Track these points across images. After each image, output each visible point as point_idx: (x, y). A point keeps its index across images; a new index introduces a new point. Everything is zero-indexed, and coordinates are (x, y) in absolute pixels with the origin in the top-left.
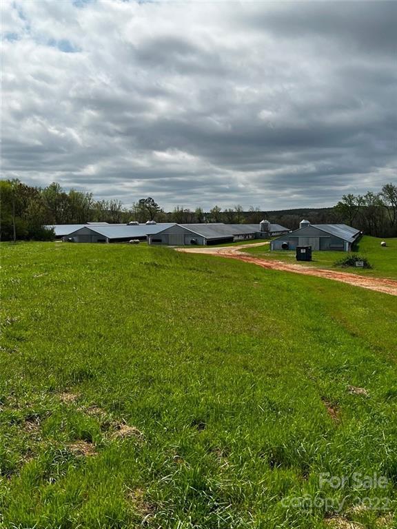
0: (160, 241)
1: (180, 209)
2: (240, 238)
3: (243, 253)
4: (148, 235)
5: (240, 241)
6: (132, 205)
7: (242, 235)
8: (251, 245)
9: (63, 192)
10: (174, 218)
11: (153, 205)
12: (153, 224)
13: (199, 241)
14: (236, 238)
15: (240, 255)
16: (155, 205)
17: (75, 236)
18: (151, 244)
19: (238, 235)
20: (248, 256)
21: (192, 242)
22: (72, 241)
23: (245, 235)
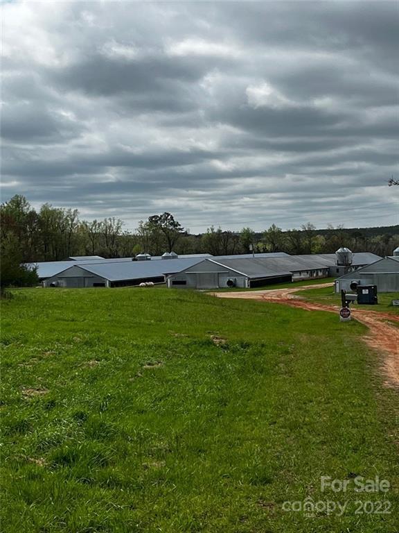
0: (184, 283)
1: (215, 231)
2: (303, 276)
3: (297, 297)
4: (167, 275)
5: (303, 280)
6: (138, 226)
7: (307, 271)
8: (314, 286)
9: (31, 209)
10: (206, 246)
11: (172, 224)
12: (174, 257)
13: (240, 282)
14: (296, 277)
15: (292, 299)
16: (175, 225)
17: (61, 278)
18: (172, 288)
19: (300, 272)
20: (300, 300)
21: (230, 283)
22: (57, 286)
23: (312, 272)
